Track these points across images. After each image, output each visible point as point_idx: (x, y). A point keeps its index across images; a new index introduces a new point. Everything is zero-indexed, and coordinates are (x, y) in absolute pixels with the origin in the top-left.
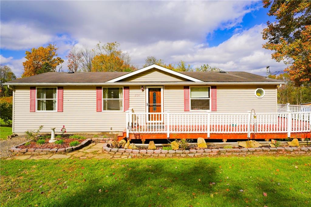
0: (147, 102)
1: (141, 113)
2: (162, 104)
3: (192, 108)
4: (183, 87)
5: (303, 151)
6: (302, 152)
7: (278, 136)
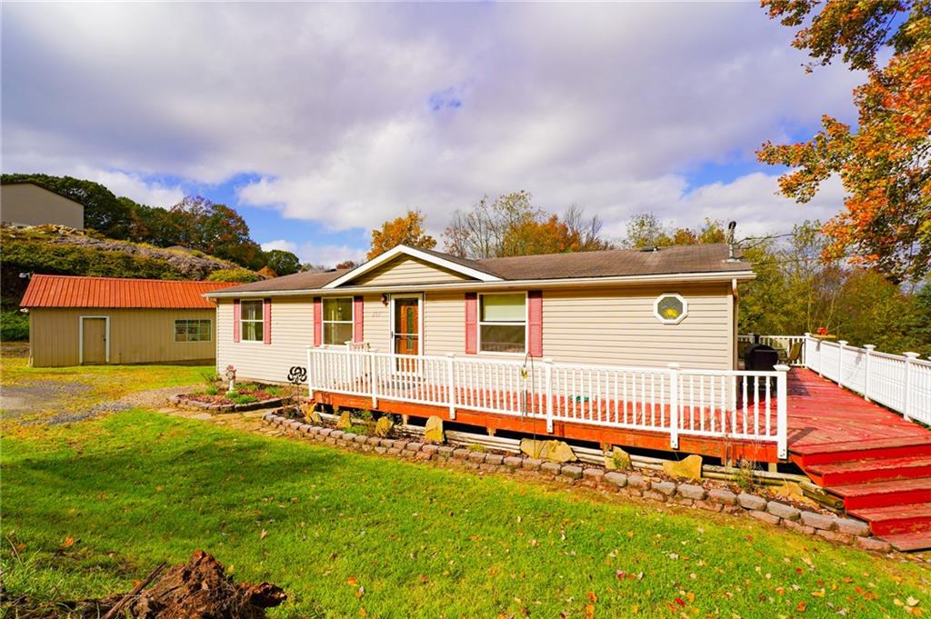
0: (393, 330)
1: (334, 352)
2: (420, 335)
3: (484, 348)
4: (464, 295)
5: (657, 491)
6: (654, 495)
7: (637, 440)
